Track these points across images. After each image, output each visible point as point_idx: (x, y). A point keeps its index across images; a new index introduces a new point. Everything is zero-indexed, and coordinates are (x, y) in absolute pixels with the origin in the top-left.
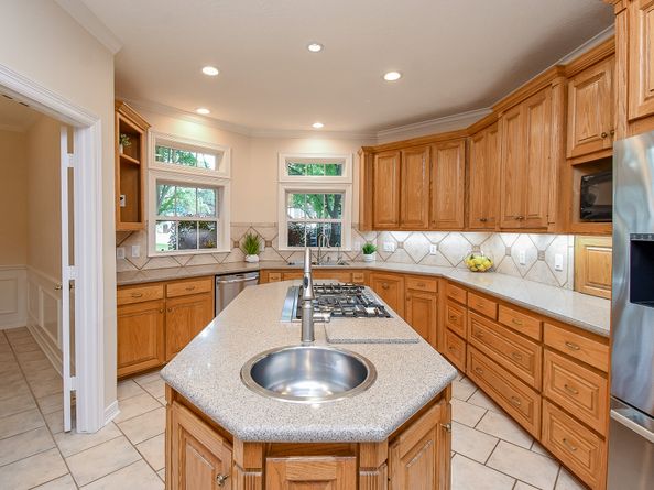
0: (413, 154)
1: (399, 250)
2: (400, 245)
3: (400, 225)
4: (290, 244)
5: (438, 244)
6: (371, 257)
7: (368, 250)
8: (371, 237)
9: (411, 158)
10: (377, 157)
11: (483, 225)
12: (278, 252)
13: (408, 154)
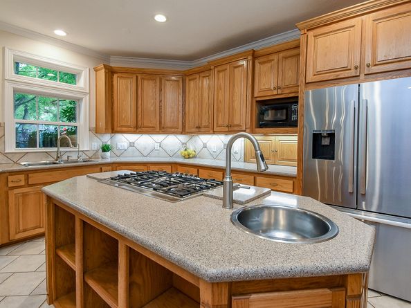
0: (148, 79)
1: (130, 148)
2: (132, 144)
3: (138, 129)
4: (17, 147)
5: (160, 143)
6: (108, 154)
7: (105, 149)
8: (107, 139)
9: (146, 82)
10: (115, 76)
11: (197, 130)
12: (5, 154)
13: (143, 79)
